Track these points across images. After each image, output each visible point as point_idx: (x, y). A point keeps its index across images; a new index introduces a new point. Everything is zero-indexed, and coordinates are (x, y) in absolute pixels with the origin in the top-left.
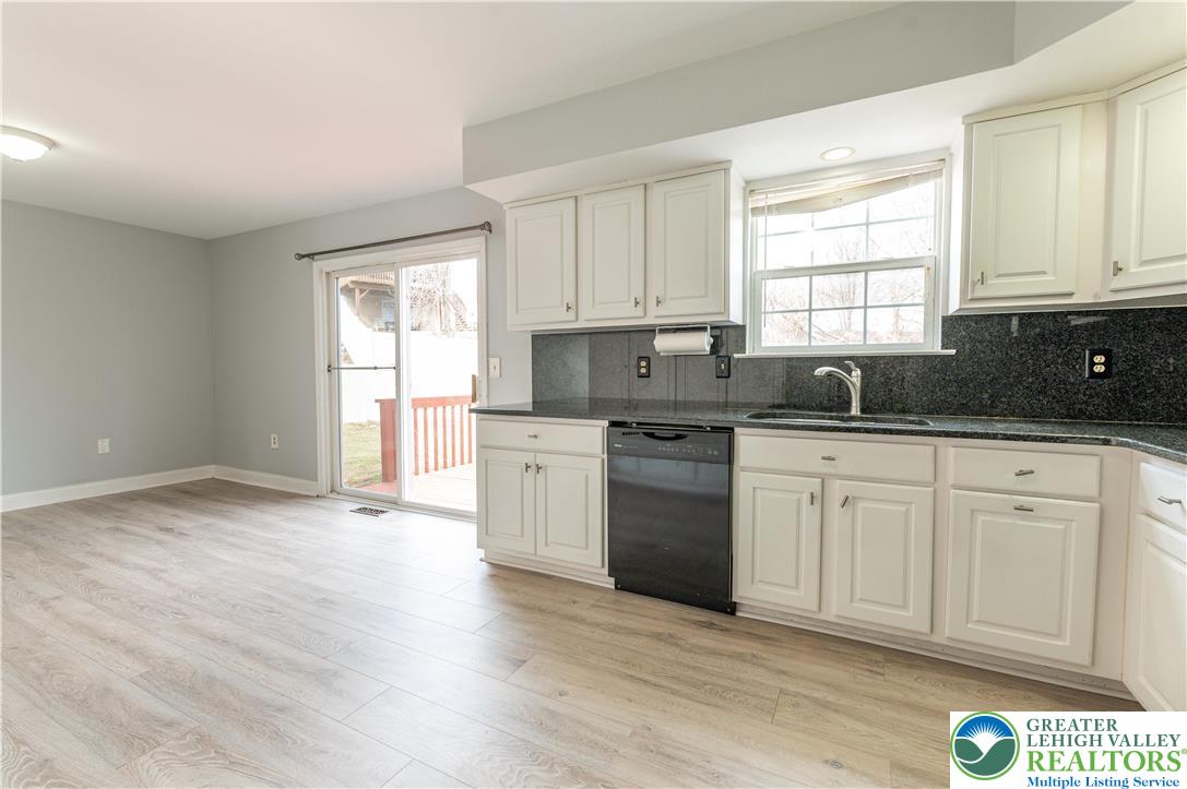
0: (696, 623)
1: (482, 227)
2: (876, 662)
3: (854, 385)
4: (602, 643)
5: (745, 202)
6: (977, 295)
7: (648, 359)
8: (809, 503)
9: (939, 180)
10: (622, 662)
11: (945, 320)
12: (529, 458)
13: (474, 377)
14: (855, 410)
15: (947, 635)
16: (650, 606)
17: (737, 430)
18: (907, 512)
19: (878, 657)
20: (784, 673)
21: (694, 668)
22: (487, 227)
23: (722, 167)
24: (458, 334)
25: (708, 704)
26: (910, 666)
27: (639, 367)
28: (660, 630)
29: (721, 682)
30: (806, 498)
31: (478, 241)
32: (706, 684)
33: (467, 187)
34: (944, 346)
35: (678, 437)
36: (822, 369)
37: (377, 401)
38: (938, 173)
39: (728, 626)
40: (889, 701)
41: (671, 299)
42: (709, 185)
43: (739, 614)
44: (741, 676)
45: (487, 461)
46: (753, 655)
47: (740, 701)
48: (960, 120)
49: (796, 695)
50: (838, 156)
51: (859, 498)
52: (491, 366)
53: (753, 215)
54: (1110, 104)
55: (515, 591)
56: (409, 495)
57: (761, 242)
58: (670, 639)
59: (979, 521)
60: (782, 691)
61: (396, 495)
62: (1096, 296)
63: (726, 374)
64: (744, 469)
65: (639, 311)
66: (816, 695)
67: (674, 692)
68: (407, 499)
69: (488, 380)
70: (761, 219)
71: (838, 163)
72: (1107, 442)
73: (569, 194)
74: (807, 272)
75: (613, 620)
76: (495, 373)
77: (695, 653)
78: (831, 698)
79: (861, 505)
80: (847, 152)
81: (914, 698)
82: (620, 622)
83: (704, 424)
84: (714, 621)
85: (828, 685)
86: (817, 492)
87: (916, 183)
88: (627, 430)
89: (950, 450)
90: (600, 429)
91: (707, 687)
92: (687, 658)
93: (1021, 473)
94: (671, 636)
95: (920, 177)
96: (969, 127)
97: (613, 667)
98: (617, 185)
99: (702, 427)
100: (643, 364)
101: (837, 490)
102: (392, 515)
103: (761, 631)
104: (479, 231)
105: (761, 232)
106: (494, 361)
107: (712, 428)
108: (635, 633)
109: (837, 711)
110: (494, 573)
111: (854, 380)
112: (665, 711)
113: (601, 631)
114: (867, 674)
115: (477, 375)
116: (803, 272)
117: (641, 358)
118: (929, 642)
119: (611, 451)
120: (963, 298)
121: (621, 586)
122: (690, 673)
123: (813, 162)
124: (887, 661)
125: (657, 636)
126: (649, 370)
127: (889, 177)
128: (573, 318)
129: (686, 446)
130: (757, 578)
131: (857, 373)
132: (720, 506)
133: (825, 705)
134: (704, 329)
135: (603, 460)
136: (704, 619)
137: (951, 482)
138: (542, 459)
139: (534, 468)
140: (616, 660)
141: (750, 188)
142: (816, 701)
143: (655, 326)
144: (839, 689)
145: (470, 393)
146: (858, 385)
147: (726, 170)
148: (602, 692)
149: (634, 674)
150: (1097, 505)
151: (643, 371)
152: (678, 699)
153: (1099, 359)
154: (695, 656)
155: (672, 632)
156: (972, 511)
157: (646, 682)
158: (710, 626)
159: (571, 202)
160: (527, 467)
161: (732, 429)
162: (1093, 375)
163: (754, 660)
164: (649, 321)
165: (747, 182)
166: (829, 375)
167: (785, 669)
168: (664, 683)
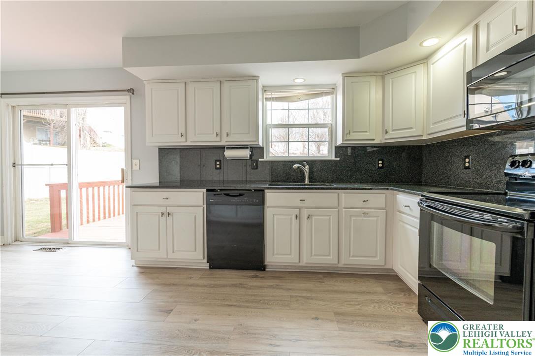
0: (250, 277)
1: (129, 91)
2: (321, 278)
3: (306, 171)
4: (209, 293)
5: (263, 95)
6: (347, 138)
7: (220, 161)
8: (295, 218)
9: (332, 96)
10: (221, 300)
11: (336, 147)
12: (163, 209)
13: (122, 170)
14: (307, 182)
15: (343, 263)
16: (228, 273)
17: (266, 191)
18: (330, 218)
19: (321, 276)
20: (290, 289)
21: (254, 295)
22: (131, 91)
23: (255, 78)
24: (92, 148)
25: (264, 309)
26: (332, 277)
27: (216, 165)
28: (235, 283)
29: (266, 298)
30: (294, 217)
31: (126, 98)
32: (260, 300)
33: (124, 68)
34: (335, 157)
35: (240, 195)
36: (295, 165)
37: (46, 185)
38: (332, 93)
39: (263, 275)
40: (328, 291)
41: (233, 134)
42: (250, 85)
43: (267, 270)
44: (274, 294)
45: (137, 213)
46: (277, 285)
47: (276, 304)
48: (341, 75)
49: (296, 297)
50: (299, 81)
51: (314, 215)
52: (134, 165)
53: (266, 101)
54: (383, 77)
55: (158, 278)
56: (76, 237)
57: (269, 112)
58: (241, 285)
59: (352, 220)
60: (291, 297)
61: (68, 238)
62: (381, 141)
63: (256, 168)
64: (268, 207)
65: (218, 139)
66: (304, 295)
67: (248, 307)
68: (75, 240)
69: (132, 171)
70: (269, 103)
71: (299, 84)
72: (388, 189)
73: (183, 81)
74: (287, 126)
75: (213, 282)
76: (136, 168)
77: (253, 289)
78: (309, 295)
79: (314, 218)
80: (302, 80)
81: (336, 288)
82: (216, 283)
83: (252, 189)
84: (258, 275)
85: (306, 290)
86: (298, 214)
87: (325, 96)
88: (215, 193)
89: (343, 194)
90: (202, 193)
91: (261, 302)
92: (250, 292)
93: (364, 201)
94: (241, 284)
95: (327, 94)
96: (344, 78)
97: (218, 303)
98: (208, 80)
99: (250, 190)
100: (218, 163)
101: (305, 213)
102: (66, 250)
103: (277, 275)
104: (127, 93)
105: (269, 108)
106: (136, 162)
107: (254, 190)
108: (224, 286)
109: (312, 299)
110: (141, 271)
111: (306, 170)
112: (246, 316)
113: (208, 288)
114: (319, 283)
115: (124, 169)
116: (285, 126)
117: (217, 160)
118: (337, 267)
119: (208, 204)
120: (343, 140)
121: (212, 267)
122: (253, 298)
123: (290, 82)
124: (324, 277)
125: (235, 285)
126: (221, 166)
127: (316, 92)
128: (184, 140)
129: (244, 199)
130: (275, 253)
131: (307, 167)
132: (259, 227)
133: (308, 298)
134: (247, 148)
135: (204, 208)
136: (252, 274)
137: (343, 206)
138: (170, 210)
139: (166, 214)
140: (219, 300)
141: (265, 89)
142: (303, 297)
143: (225, 146)
144: (310, 291)
145: (120, 178)
146: (308, 171)
147: (257, 80)
148: (216, 315)
149: (228, 303)
150: (385, 210)
151: (218, 166)
152: (251, 309)
153: (380, 162)
154: (253, 290)
155: (241, 282)
156: (350, 216)
157: (235, 306)
158: (256, 277)
159: (183, 85)
160: (162, 214)
161: (264, 190)
162: (379, 167)
163: (277, 287)
164: (223, 143)
165: (263, 86)
166: (298, 167)
167: (290, 288)
168: (243, 304)
